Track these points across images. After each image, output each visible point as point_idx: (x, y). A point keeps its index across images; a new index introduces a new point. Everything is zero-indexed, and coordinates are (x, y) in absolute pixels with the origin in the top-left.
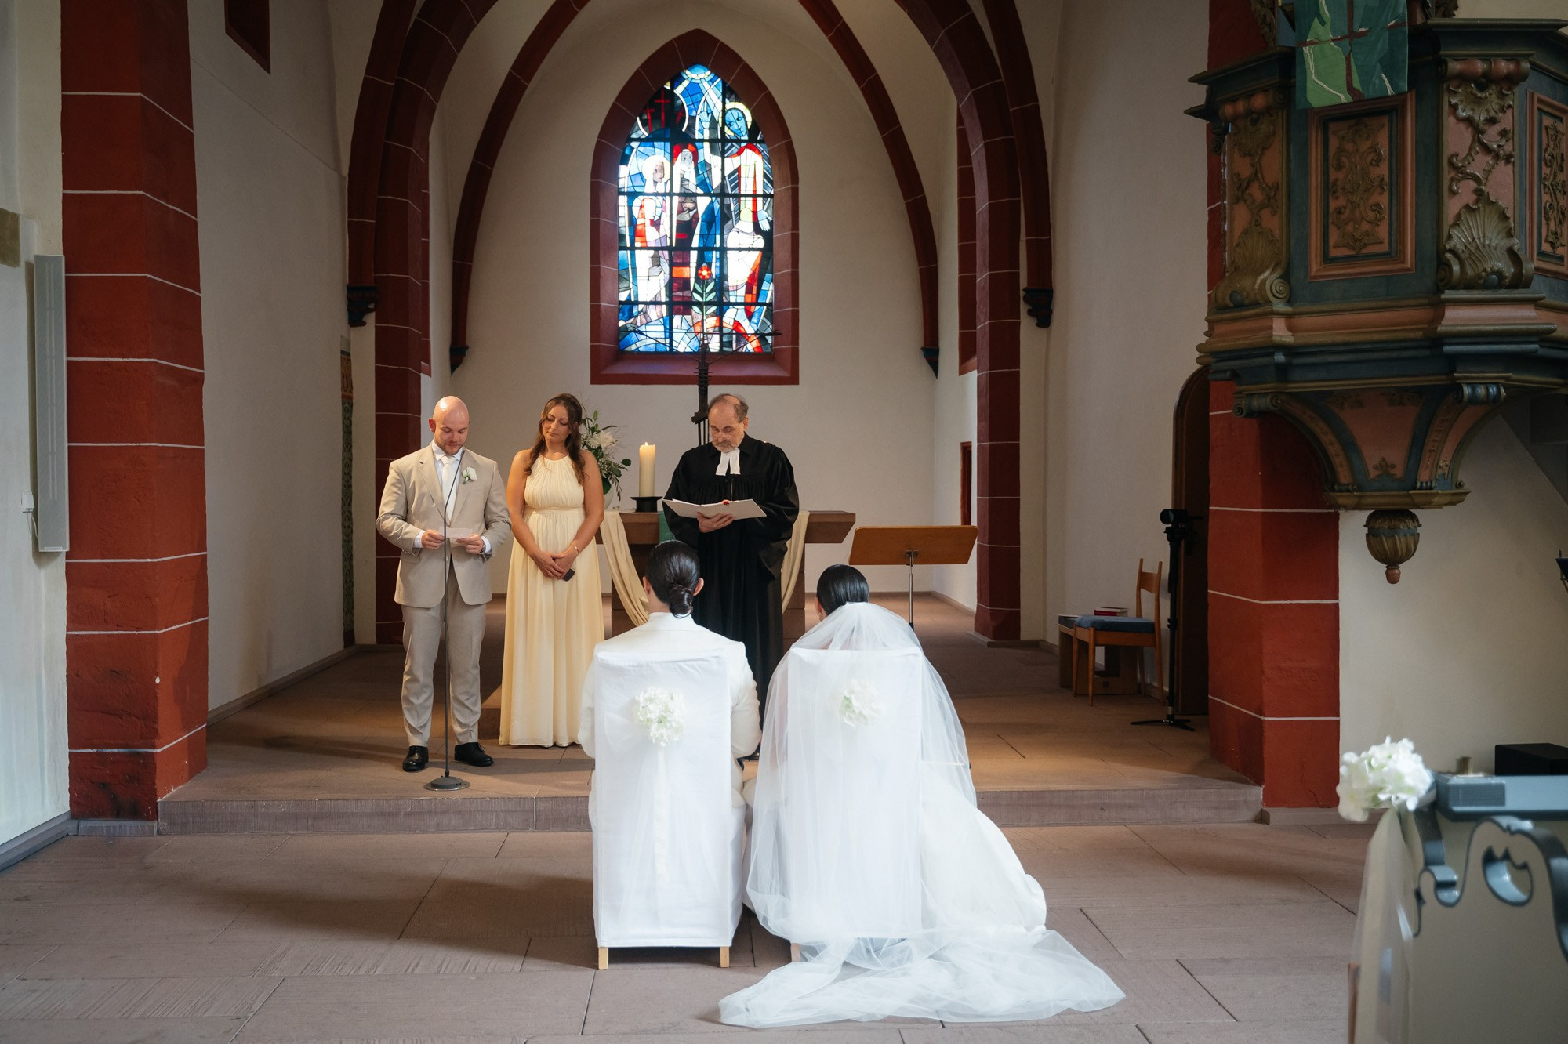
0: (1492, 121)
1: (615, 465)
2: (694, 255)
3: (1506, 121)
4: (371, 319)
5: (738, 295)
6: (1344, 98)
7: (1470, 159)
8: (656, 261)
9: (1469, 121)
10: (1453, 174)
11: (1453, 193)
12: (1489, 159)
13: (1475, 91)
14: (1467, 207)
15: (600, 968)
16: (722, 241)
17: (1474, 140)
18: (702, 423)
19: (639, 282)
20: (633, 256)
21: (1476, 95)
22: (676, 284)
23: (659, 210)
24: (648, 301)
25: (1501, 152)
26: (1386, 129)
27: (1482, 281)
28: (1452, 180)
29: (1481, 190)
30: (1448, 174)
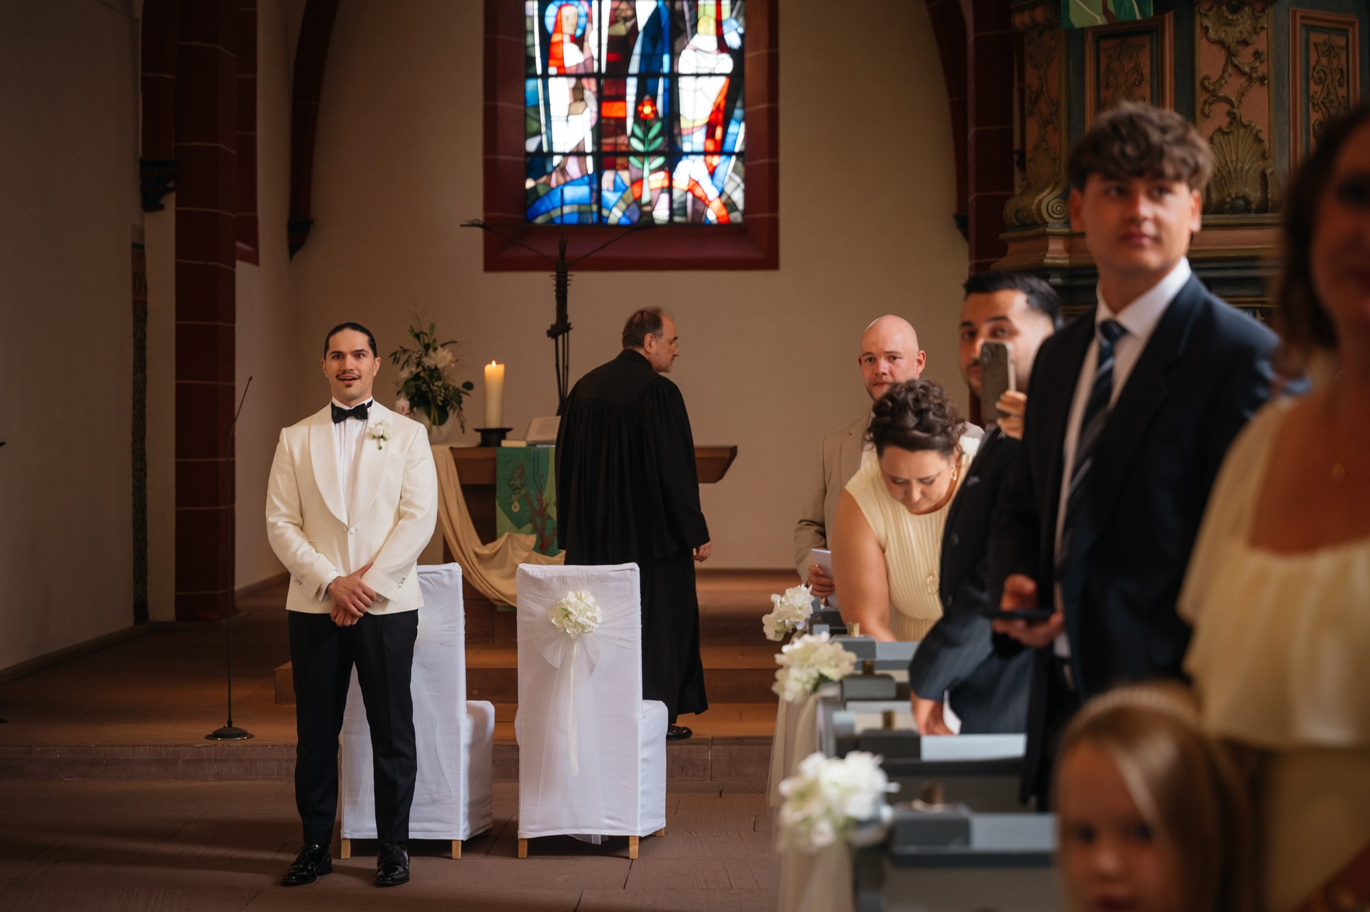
0: (1245, 43)
1: (458, 389)
2: (632, 85)
3: (1260, 43)
4: (170, 201)
5: (695, 140)
6: (1100, 20)
7: (1223, 82)
8: (578, 94)
9: (1221, 43)
10: (1205, 96)
11: (1207, 116)
12: (1242, 81)
13: (1227, 14)
14: (1220, 130)
15: (342, 857)
16: (673, 63)
17: (1226, 64)
18: (560, 338)
19: (555, 125)
20: (546, 87)
21: (1227, 18)
22: (606, 128)
23: (583, 21)
24: (567, 151)
25: (1254, 74)
26: (1148, 47)
27: (1227, 206)
28: (1205, 102)
29: (1234, 113)
30: (1201, 97)
